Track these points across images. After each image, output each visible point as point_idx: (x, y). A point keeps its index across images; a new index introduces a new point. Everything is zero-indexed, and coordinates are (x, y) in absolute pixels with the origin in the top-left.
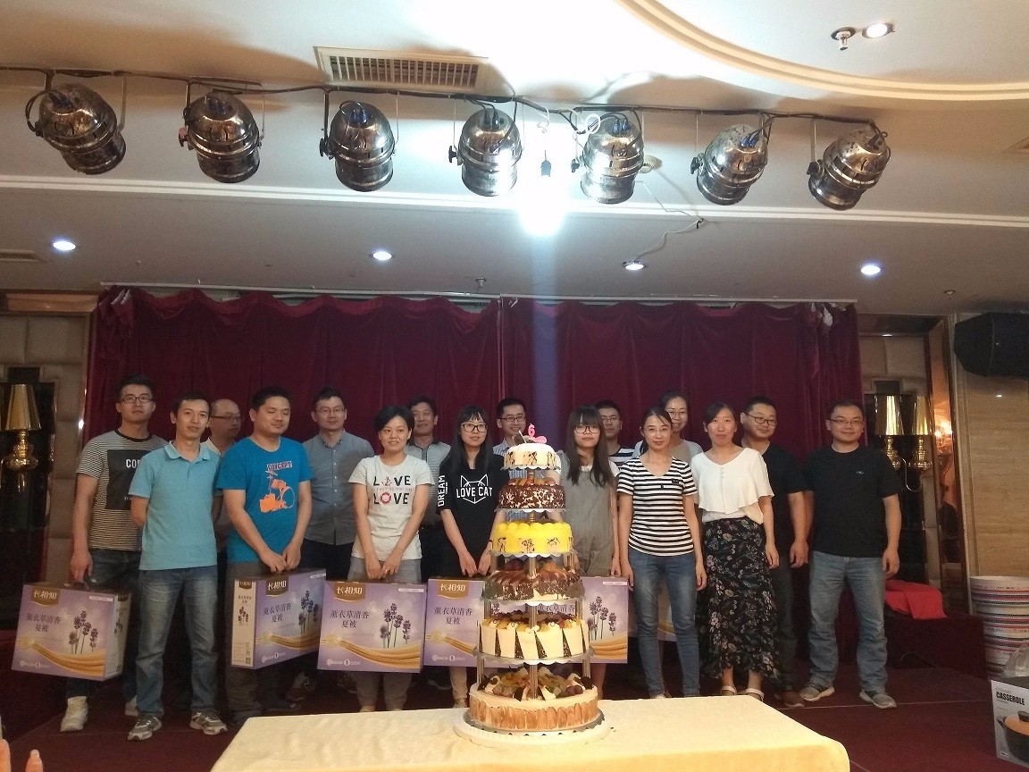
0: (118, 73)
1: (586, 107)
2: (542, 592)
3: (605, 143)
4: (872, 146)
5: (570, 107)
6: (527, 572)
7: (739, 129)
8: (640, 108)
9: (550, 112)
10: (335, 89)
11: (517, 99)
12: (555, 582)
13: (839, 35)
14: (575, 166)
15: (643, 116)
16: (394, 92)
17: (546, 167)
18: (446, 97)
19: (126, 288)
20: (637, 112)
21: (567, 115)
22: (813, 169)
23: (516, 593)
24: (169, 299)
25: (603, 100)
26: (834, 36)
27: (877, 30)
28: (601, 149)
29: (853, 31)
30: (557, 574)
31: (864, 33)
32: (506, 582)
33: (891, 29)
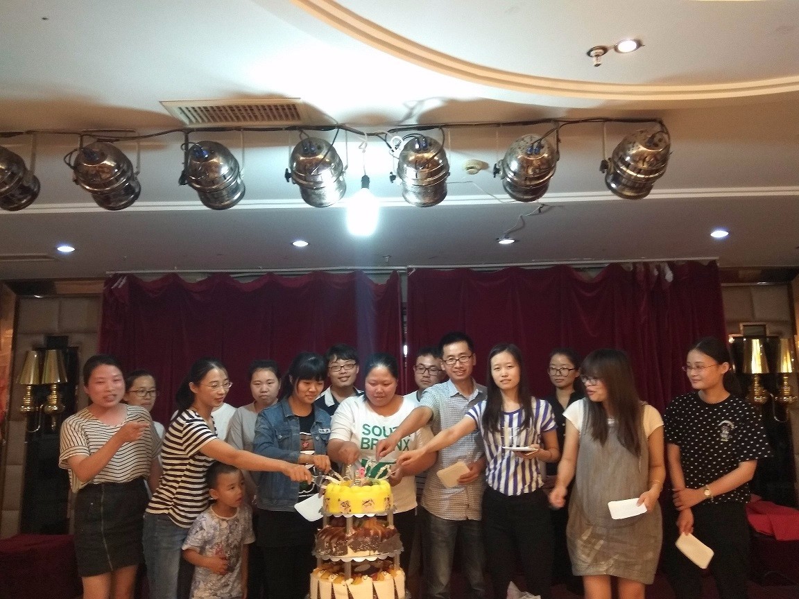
0: (29, 132)
1: (398, 128)
2: (355, 549)
3: (411, 158)
4: (651, 143)
5: (385, 129)
6: (345, 531)
7: (527, 139)
8: (447, 126)
9: (369, 135)
10: (192, 130)
11: (340, 127)
12: (368, 539)
13: (593, 53)
14: (393, 178)
15: (448, 131)
16: (238, 129)
17: (365, 181)
18: (281, 129)
19: (123, 275)
20: (444, 129)
21: (383, 136)
22: (604, 166)
23: (334, 549)
24: (155, 282)
25: (413, 121)
26: (589, 54)
27: (628, 46)
28: (409, 163)
29: (605, 50)
30: (372, 532)
31: (616, 49)
32: (328, 538)
33: (639, 44)
